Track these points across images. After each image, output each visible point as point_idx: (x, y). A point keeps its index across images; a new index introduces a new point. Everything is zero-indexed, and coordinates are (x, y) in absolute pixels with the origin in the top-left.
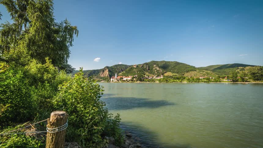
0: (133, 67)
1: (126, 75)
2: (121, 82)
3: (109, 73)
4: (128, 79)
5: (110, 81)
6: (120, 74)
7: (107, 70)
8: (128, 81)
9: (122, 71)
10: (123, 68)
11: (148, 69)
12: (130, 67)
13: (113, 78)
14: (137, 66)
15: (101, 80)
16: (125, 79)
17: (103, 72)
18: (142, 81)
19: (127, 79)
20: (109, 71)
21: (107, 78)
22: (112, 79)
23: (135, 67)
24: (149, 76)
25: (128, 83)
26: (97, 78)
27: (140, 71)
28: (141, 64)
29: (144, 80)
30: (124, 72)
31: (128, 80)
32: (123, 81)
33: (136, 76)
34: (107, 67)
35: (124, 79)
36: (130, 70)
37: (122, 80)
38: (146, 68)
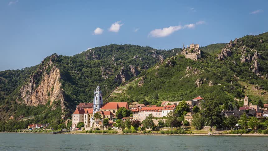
0: (183, 57)
1: (147, 99)
2: (120, 131)
3: (63, 86)
4: (155, 114)
5: (70, 123)
6: (118, 91)
7: (56, 74)
8: (154, 128)
9: (129, 77)
10: (133, 62)
11: (260, 69)
12: (168, 60)
13: (82, 112)
14: (203, 55)
15: (25, 119)
16: (141, 117)
17: (37, 83)
18: (226, 127)
19: (151, 117)
20: (66, 78)
21: (56, 114)
22: (76, 118)
23: (192, 56)
24: (261, 104)
25: (156, 134)
26: (8, 109)
27: (217, 78)
28: (224, 45)
30: (138, 82)
31: (156, 122)
32: (129, 124)
33: (194, 104)
34: (58, 60)
35: (135, 117)
36: (165, 73)
37: (126, 119)
38: (248, 62)
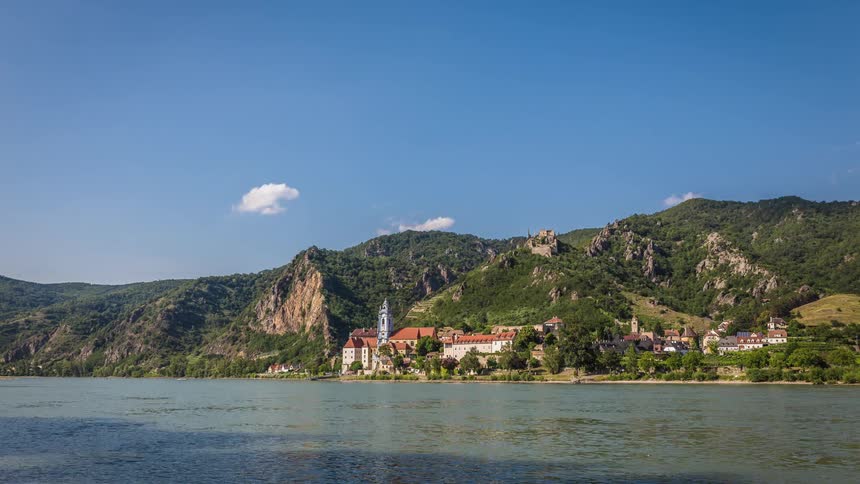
0: (527, 252)
1: (467, 321)
2: (422, 375)
3: (328, 300)
4: (481, 348)
5: (339, 363)
6: (419, 309)
7: (316, 280)
8: (481, 371)
9: (437, 284)
10: (444, 261)
11: (659, 271)
12: (502, 257)
13: (359, 344)
14: (562, 248)
15: (264, 357)
16: (457, 352)
17: (284, 296)
18: (602, 369)
19: (474, 352)
20: (333, 287)
21: (316, 348)
22: (348, 355)
23: (543, 251)
24: (659, 330)
25: (484, 382)
26: (234, 340)
27: (586, 286)
28: (597, 231)
29: (615, 364)
30: (455, 294)
31: (483, 361)
32: (438, 364)
33: (548, 330)
34: (318, 257)
35: (449, 352)
36: (498, 279)
37: (432, 356)
38: (638, 259)
